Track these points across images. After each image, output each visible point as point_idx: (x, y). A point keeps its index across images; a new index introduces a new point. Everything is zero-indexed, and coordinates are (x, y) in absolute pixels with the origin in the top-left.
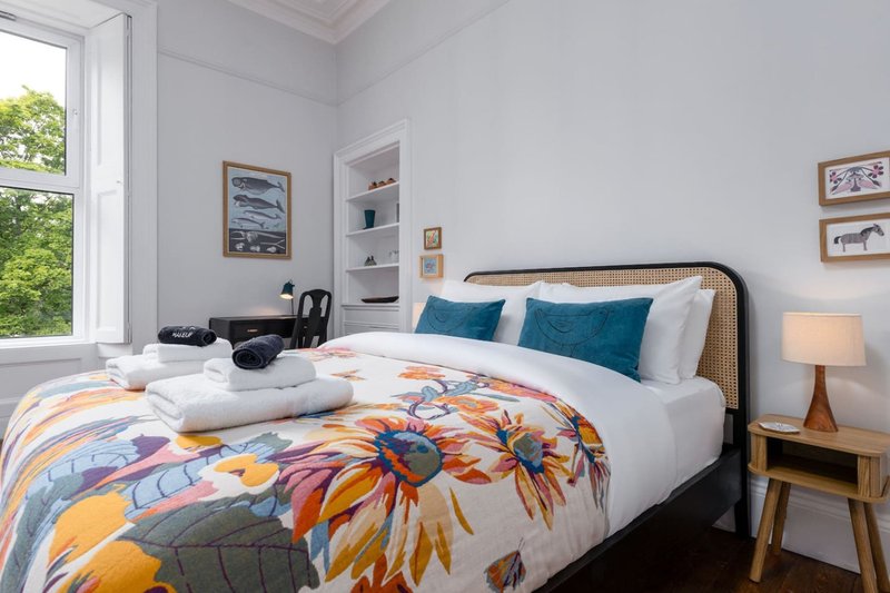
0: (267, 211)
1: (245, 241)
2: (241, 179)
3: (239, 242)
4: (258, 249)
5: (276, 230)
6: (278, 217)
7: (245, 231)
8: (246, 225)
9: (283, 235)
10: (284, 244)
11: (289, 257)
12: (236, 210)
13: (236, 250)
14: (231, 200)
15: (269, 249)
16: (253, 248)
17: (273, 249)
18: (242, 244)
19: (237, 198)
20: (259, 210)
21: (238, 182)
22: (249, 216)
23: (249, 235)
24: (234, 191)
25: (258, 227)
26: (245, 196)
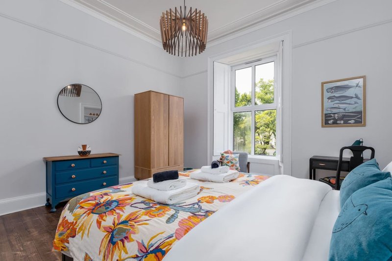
0: (348, 101)
1: (334, 119)
2: (332, 88)
3: (330, 120)
4: (342, 122)
5: (354, 110)
6: (356, 103)
7: (334, 114)
8: (335, 111)
9: (360, 113)
10: (361, 118)
11: (364, 125)
12: (328, 104)
13: (329, 124)
14: (325, 100)
15: (350, 122)
16: (338, 122)
17: (352, 121)
18: (332, 120)
19: (329, 98)
20: (342, 102)
21: (330, 90)
22: (336, 106)
23: (336, 115)
24: (327, 95)
25: (341, 110)
26: (334, 96)
